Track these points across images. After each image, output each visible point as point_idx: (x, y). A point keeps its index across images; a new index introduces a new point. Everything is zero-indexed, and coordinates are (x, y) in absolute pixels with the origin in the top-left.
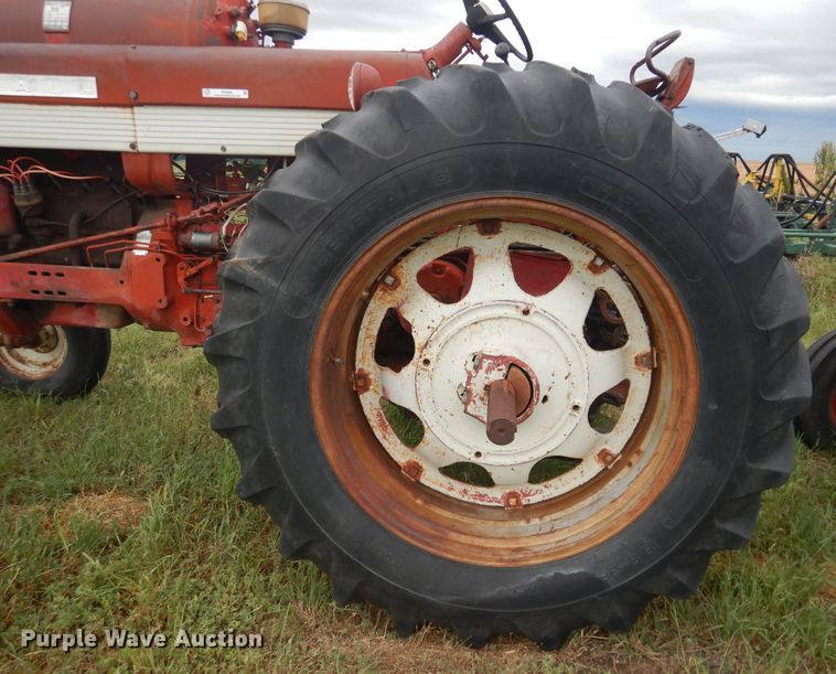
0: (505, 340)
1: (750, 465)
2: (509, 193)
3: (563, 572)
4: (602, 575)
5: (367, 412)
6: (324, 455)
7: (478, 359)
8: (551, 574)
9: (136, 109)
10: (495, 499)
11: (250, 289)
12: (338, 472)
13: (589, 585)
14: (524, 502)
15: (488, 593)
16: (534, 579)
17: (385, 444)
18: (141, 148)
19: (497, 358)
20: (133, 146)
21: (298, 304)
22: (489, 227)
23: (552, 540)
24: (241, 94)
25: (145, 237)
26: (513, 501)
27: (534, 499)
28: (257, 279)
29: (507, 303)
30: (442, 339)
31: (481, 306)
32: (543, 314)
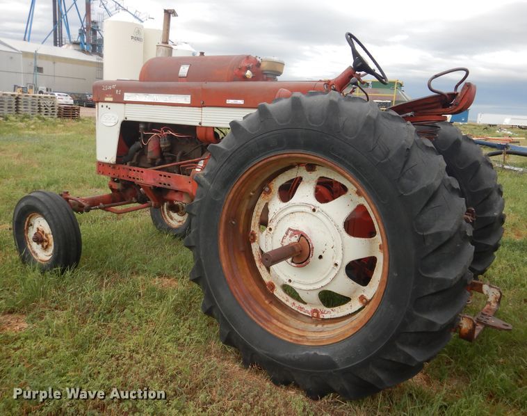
0: (302, 223)
3: (318, 353)
4: (336, 359)
5: (254, 253)
6: (221, 266)
8: (312, 352)
9: (203, 108)
10: (307, 311)
12: (226, 275)
13: (328, 364)
14: (321, 317)
15: (282, 354)
16: (304, 353)
17: (260, 270)
18: (203, 125)
19: (294, 231)
20: (200, 124)
21: (217, 194)
22: (311, 167)
23: (319, 335)
24: (241, 102)
25: (201, 164)
26: (315, 314)
27: (327, 316)
28: (203, 181)
29: (306, 205)
30: (278, 219)
31: (297, 202)
32: (322, 212)
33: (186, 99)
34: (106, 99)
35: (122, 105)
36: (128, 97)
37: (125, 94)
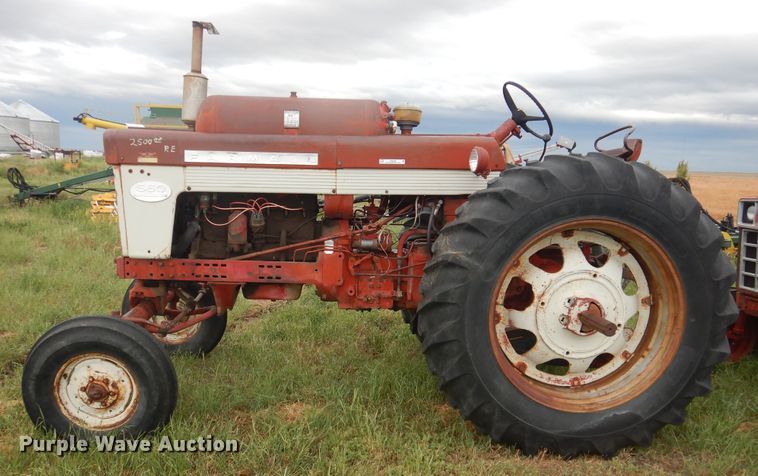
0: (586, 290)
1: (712, 350)
2: (595, 217)
3: (618, 413)
4: (639, 413)
5: (498, 332)
7: (572, 302)
8: (611, 415)
9: (338, 171)
10: (565, 382)
11: (462, 267)
13: (632, 419)
14: (582, 383)
15: (579, 427)
16: (602, 418)
17: (507, 353)
18: (338, 192)
19: (584, 299)
20: (334, 191)
21: (488, 274)
22: (567, 233)
23: (609, 398)
24: (401, 162)
25: (330, 244)
26: (576, 383)
27: (588, 381)
29: (586, 272)
30: (551, 291)
31: (572, 273)
32: (603, 277)
33: (313, 159)
34: (140, 160)
35: (181, 168)
36: (190, 156)
37: (186, 152)
